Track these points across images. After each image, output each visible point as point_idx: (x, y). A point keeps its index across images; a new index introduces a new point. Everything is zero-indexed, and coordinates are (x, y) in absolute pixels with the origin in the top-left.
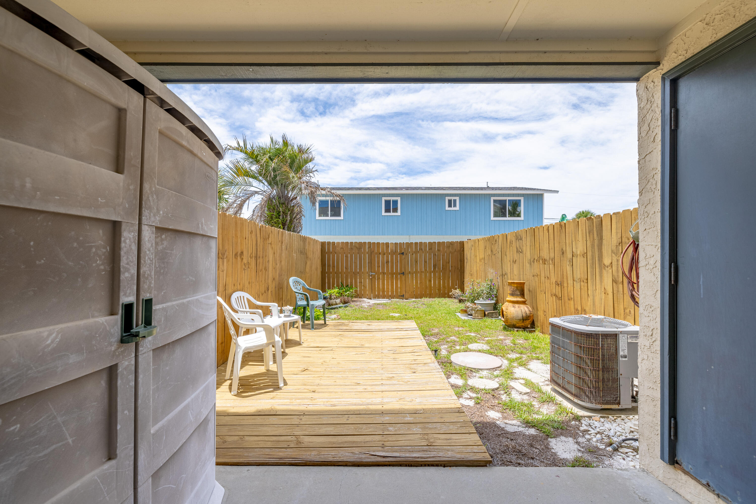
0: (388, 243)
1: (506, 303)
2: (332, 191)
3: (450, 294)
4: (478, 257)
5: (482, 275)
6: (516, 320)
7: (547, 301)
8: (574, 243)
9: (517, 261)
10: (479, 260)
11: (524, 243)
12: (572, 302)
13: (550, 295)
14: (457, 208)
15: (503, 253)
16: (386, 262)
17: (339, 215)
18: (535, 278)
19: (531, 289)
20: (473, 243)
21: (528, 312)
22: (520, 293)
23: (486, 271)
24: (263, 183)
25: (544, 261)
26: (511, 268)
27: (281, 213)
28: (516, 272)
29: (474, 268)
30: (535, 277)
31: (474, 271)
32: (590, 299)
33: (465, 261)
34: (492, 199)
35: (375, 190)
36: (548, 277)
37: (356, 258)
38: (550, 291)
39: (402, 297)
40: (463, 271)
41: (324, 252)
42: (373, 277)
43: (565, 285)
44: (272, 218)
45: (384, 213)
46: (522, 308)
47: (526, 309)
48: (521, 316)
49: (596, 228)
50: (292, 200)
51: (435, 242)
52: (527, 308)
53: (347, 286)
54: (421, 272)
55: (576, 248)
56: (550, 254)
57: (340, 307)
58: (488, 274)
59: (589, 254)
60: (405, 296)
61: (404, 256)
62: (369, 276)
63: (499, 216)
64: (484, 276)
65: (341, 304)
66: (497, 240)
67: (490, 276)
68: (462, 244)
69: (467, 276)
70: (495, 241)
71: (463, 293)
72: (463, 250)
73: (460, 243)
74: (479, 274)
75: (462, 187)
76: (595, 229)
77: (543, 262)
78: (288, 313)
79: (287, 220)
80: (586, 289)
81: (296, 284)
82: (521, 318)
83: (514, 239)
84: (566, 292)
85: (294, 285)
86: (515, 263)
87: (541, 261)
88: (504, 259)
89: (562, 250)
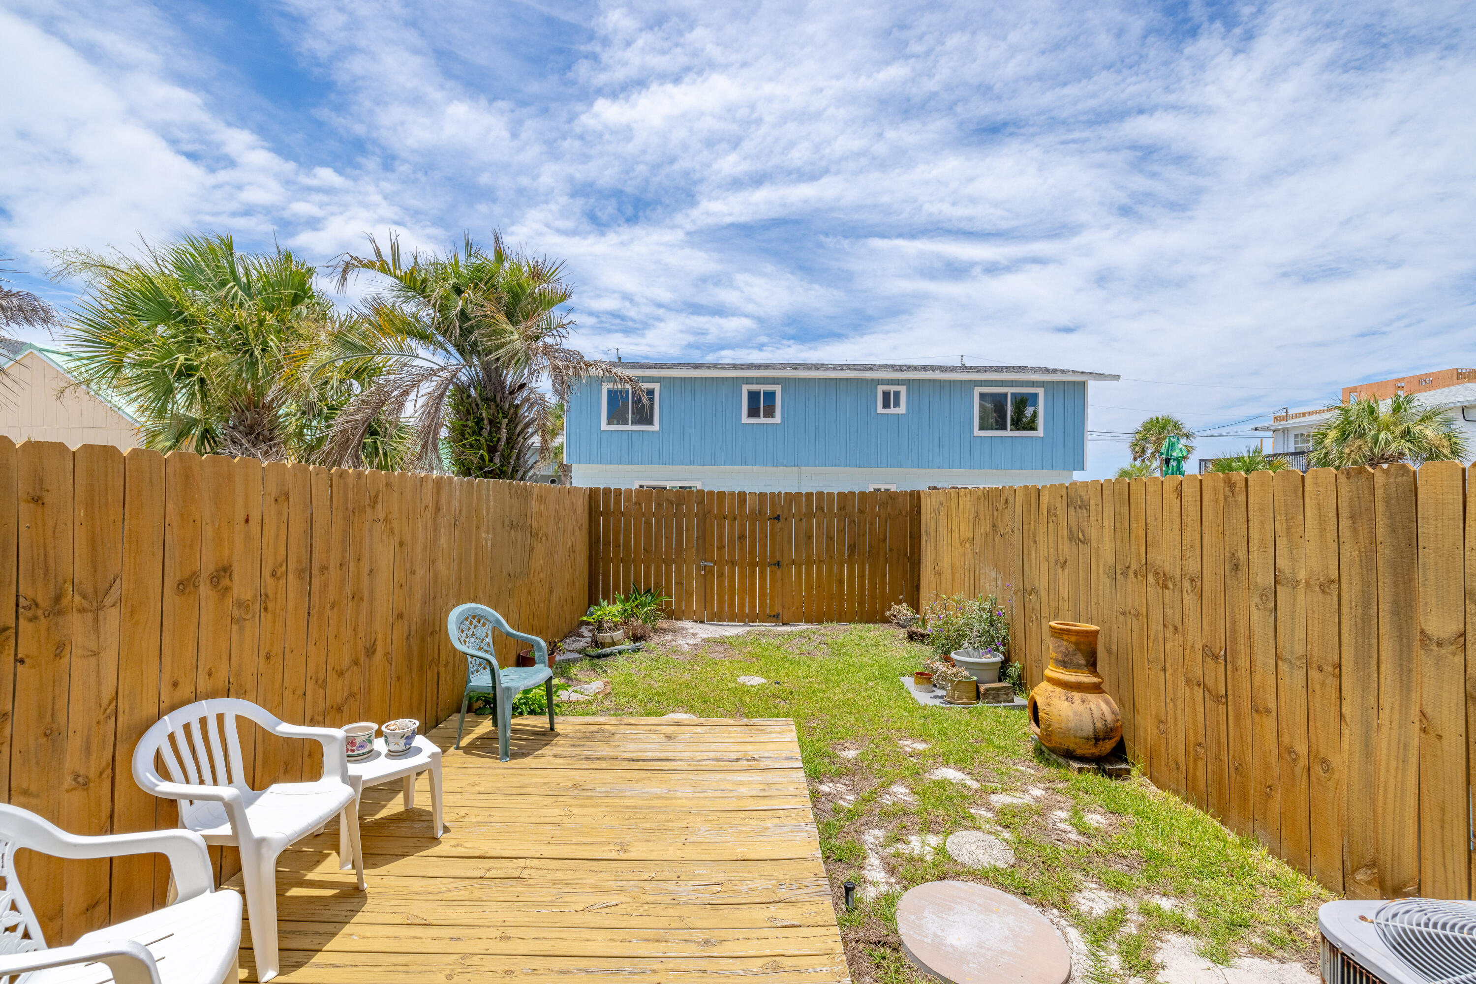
0: (745, 493)
1: (1044, 685)
2: (614, 370)
3: (887, 613)
4: (956, 535)
5: (967, 579)
6: (1075, 737)
7: (1170, 694)
8: (1281, 543)
9: (1069, 562)
10: (958, 541)
11: (1093, 519)
12: (1270, 723)
13: (1181, 681)
14: (902, 410)
15: (1028, 537)
16: (739, 538)
17: (650, 422)
18: (1129, 621)
19: (1114, 647)
20: (942, 499)
21: (1109, 717)
22: (1086, 660)
23: (977, 573)
24: (448, 351)
25: (1164, 580)
26: (1052, 577)
27: (486, 422)
28: (1065, 591)
29: (946, 558)
30: (1129, 617)
31: (946, 566)
32: (1351, 734)
33: (924, 538)
34: (977, 390)
35: (728, 368)
36: (1176, 629)
37: (669, 527)
38: (1181, 668)
39: (775, 618)
40: (917, 561)
41: (596, 512)
42: (709, 572)
43: (1243, 662)
44: (463, 435)
45: (745, 419)
46: (1093, 706)
47: (1104, 706)
48: (1091, 728)
49: (1388, 505)
50: (512, 393)
51: (854, 493)
52: (1107, 703)
53: (648, 591)
54: (821, 561)
55: (1293, 560)
56: (1186, 562)
57: (620, 653)
58: (982, 581)
59: (1351, 589)
60: (781, 616)
61: (779, 525)
62: (699, 568)
63: (992, 429)
64: (972, 581)
65: (627, 641)
66: (1011, 499)
67: (987, 586)
68: (915, 497)
69: (928, 573)
70: (1003, 501)
71: (918, 613)
72: (919, 512)
73: (911, 495)
74: (957, 575)
75: (912, 366)
76: (1380, 508)
77: (1157, 581)
78: (397, 744)
79: (499, 439)
80: (1334, 695)
81: (471, 623)
82: (1091, 734)
83: (1060, 504)
84: (1245, 685)
85: (465, 627)
86: (1063, 567)
87: (1151, 578)
88: (1029, 551)
89: (1233, 556)
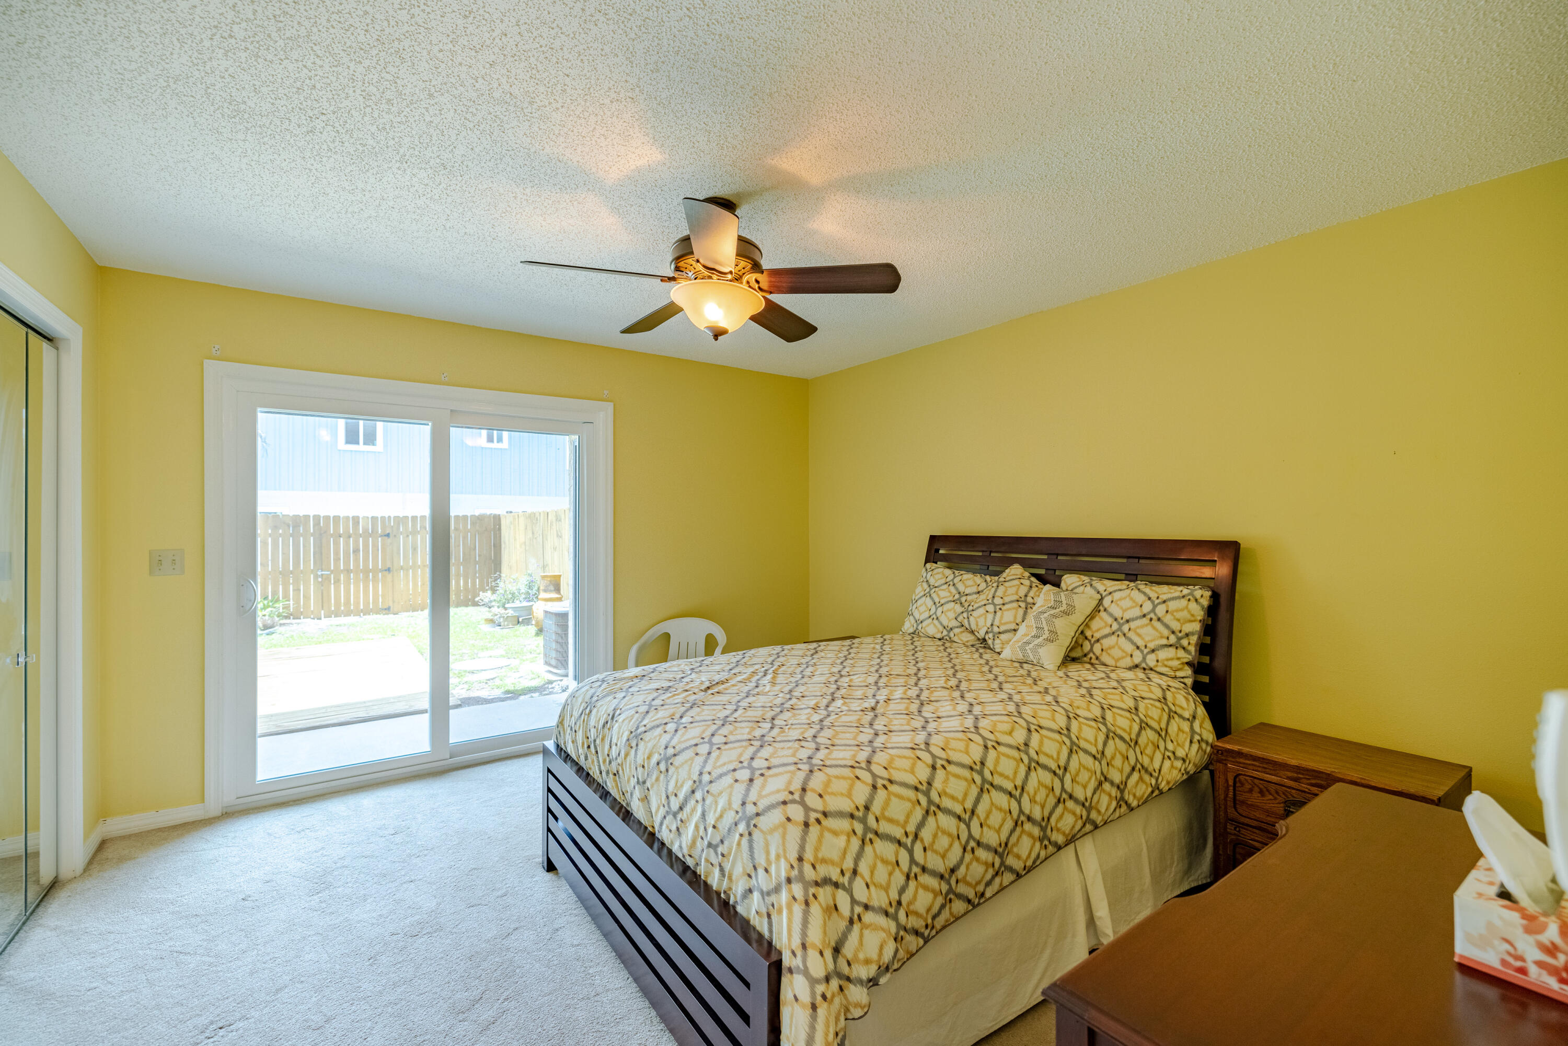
0: (358, 517)
3: (477, 599)
4: (517, 541)
5: (523, 567)
10: (518, 545)
15: (545, 537)
16: (354, 552)
22: (555, 588)
23: (527, 562)
29: (514, 557)
33: (503, 546)
37: (286, 545)
39: (387, 611)
40: (498, 562)
42: (326, 579)
45: (344, 446)
54: (425, 566)
58: (528, 568)
60: (391, 608)
61: (389, 541)
62: (316, 577)
67: (531, 569)
68: (497, 519)
69: (505, 569)
71: (494, 596)
72: (500, 529)
74: (519, 566)
88: (545, 545)
